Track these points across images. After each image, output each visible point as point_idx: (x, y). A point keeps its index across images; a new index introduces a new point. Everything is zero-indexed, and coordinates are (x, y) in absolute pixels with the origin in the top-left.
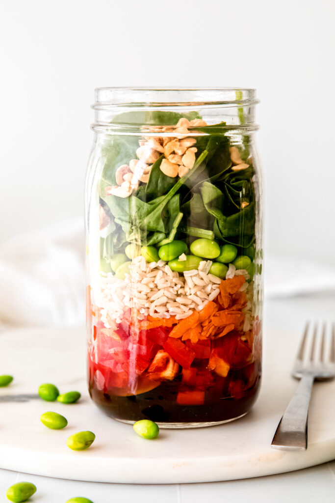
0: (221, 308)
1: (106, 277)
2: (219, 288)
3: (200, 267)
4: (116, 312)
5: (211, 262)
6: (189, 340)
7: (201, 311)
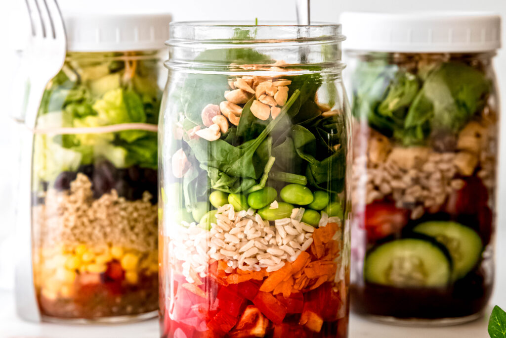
0: (314, 259)
1: (187, 227)
2: (312, 237)
3: (293, 215)
4: (201, 265)
5: (304, 209)
6: (281, 294)
7: (293, 262)
